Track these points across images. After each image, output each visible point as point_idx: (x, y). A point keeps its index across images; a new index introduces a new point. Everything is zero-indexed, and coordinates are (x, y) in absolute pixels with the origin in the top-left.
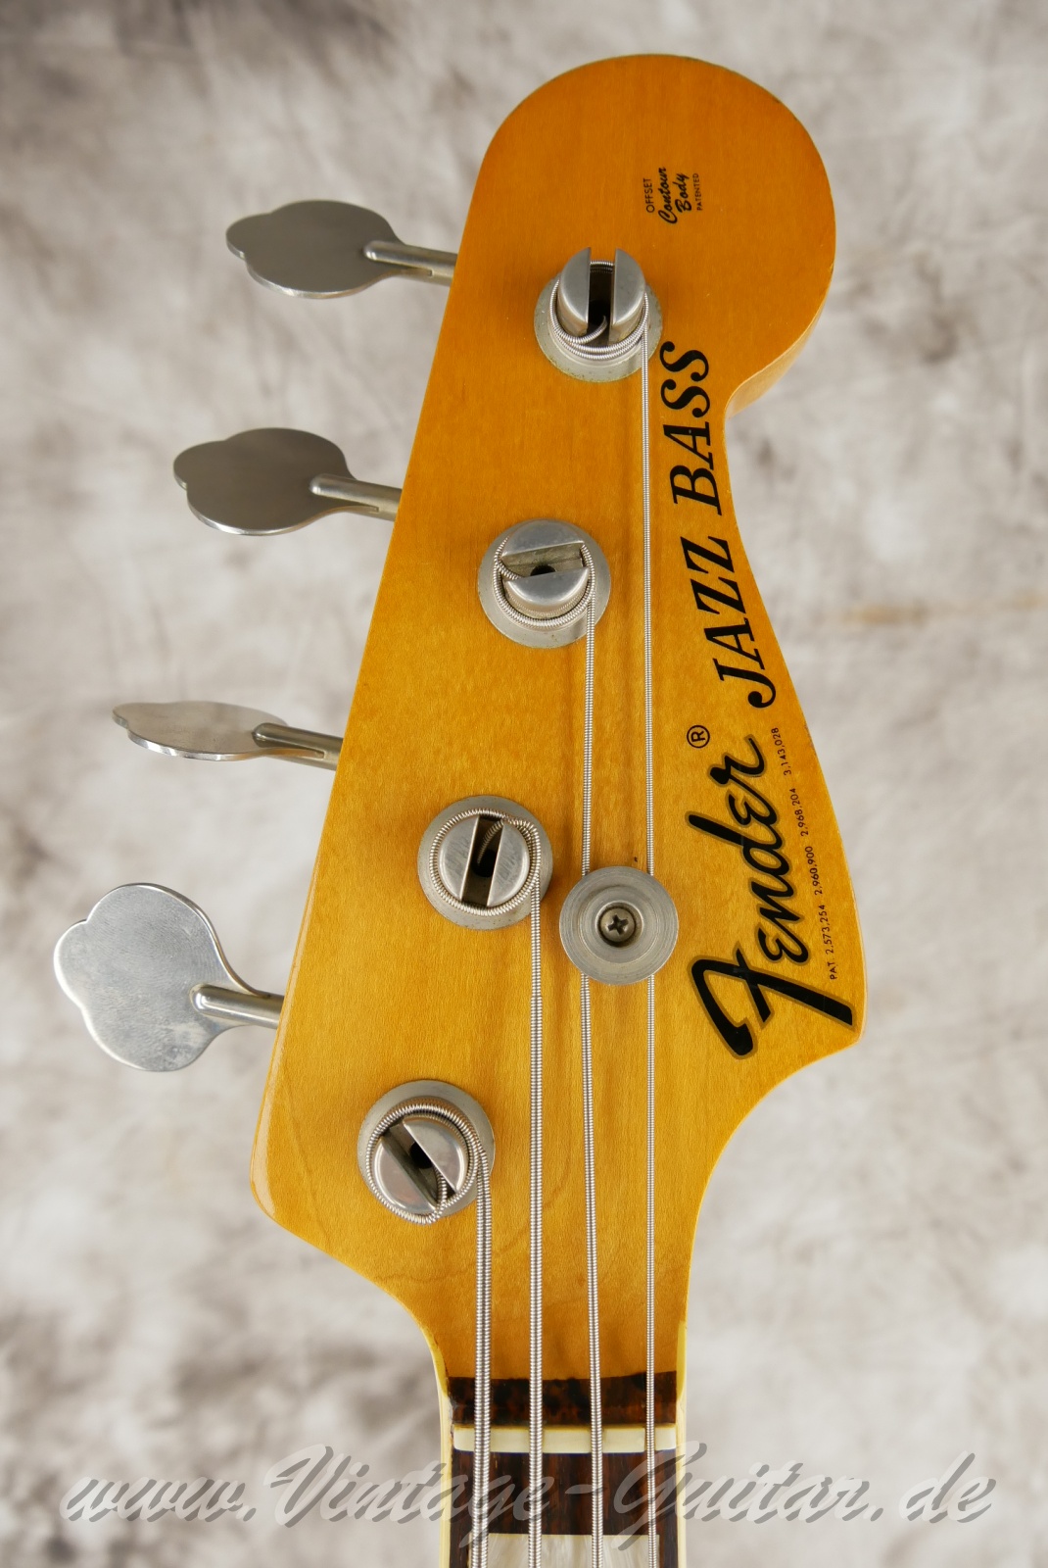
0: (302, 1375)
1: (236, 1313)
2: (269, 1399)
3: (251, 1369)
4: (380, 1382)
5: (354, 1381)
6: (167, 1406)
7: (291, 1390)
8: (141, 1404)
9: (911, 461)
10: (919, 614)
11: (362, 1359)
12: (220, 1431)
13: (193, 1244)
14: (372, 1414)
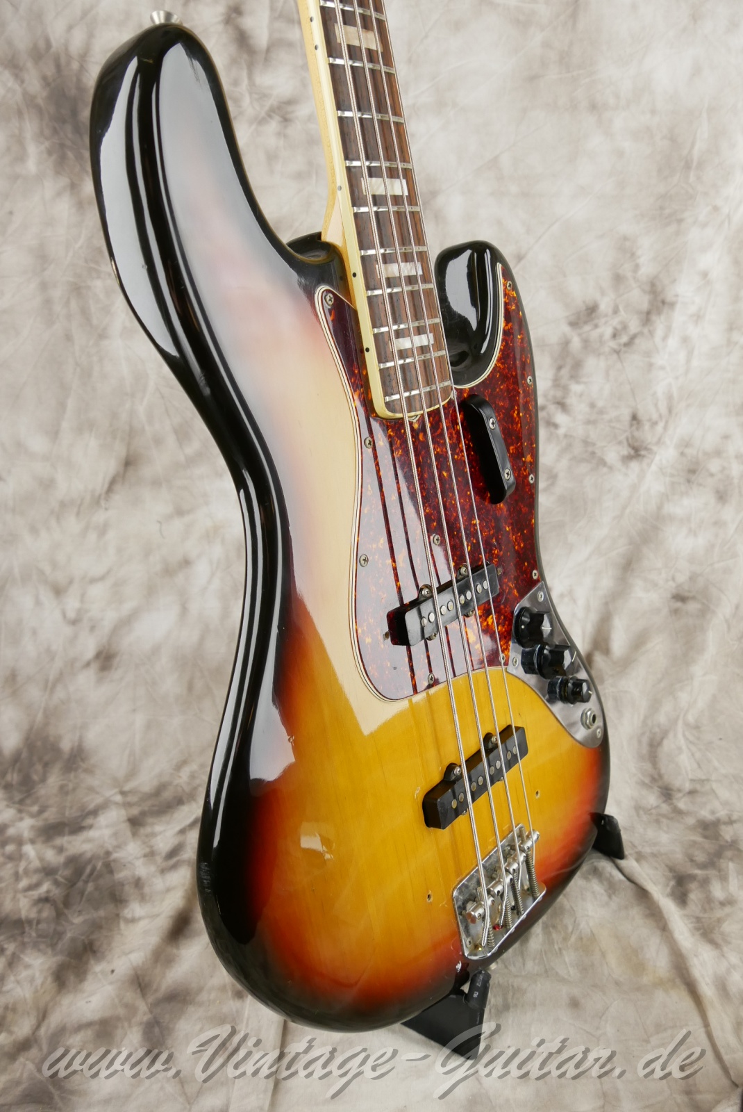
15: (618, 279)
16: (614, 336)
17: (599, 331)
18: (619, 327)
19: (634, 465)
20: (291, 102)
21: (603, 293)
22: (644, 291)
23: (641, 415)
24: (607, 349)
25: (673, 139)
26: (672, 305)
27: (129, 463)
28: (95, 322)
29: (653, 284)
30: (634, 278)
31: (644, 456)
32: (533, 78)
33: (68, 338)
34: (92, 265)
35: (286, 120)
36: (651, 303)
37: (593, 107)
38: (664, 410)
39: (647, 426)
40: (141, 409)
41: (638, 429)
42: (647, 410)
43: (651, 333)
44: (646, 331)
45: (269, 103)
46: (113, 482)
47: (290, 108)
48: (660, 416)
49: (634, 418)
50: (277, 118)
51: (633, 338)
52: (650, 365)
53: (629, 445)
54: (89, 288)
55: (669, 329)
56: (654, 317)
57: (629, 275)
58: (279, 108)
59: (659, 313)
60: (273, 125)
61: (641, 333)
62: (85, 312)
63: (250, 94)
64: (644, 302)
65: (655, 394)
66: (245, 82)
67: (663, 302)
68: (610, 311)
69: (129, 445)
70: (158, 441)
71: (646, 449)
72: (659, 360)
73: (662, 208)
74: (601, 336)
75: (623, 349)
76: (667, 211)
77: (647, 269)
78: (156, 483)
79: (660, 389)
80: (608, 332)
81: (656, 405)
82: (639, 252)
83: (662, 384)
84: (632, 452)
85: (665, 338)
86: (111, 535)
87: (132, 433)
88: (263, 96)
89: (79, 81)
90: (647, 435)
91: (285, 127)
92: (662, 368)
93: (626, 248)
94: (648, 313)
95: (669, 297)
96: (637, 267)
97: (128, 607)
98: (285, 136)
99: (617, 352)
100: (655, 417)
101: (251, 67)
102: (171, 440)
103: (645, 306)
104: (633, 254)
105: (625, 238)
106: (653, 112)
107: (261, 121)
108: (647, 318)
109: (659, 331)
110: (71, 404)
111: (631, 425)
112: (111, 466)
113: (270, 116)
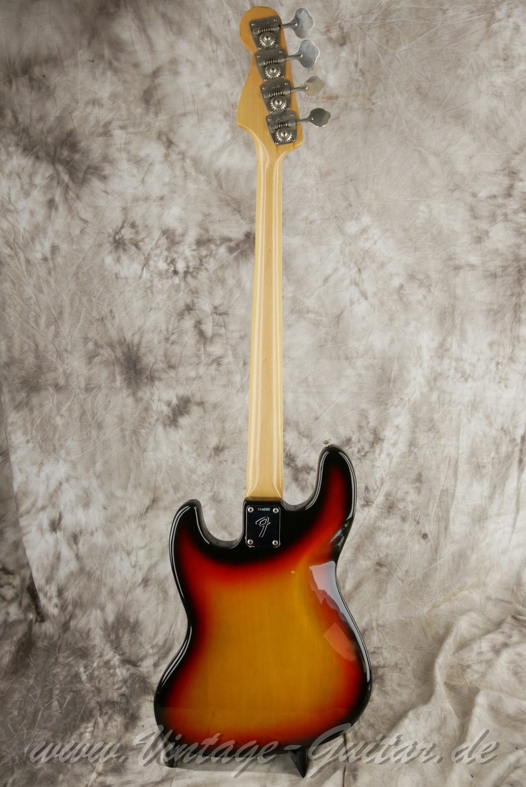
0: (218, 242)
1: (207, 230)
2: (212, 246)
3: (210, 241)
4: (232, 244)
5: (228, 244)
6: (194, 247)
7: (216, 245)
8: (190, 247)
9: (336, 66)
10: (337, 97)
11: (229, 240)
12: (204, 252)
13: (199, 217)
14: (231, 250)
15: (360, 427)
16: (358, 452)
17: (351, 449)
18: (360, 448)
19: (366, 509)
20: (220, 357)
21: (354, 434)
22: (371, 433)
23: (369, 487)
24: (355, 458)
25: (383, 369)
26: (383, 440)
27: (154, 501)
28: (142, 445)
29: (375, 431)
30: (367, 427)
31: (371, 505)
32: (321, 346)
33: (132, 450)
34: (141, 424)
35: (219, 364)
36: (374, 438)
37: (347, 358)
38: (379, 484)
39: (372, 492)
40: (159, 479)
41: (368, 493)
42: (372, 485)
43: (374, 452)
44: (372, 450)
45: (212, 358)
46: (148, 509)
47: (221, 360)
48: (378, 488)
49: (367, 488)
50: (215, 363)
51: (367, 453)
52: (374, 466)
53: (364, 500)
54: (139, 432)
55: (381, 450)
56: (375, 445)
57: (365, 426)
58: (216, 359)
59: (377, 444)
60: (214, 366)
61: (370, 451)
62: (138, 441)
63: (205, 354)
64: (371, 438)
65: (375, 478)
66: (203, 350)
67: (379, 439)
68: (357, 441)
69: (154, 493)
70: (166, 492)
71: (371, 502)
72: (377, 464)
73: (379, 398)
74: (353, 452)
75: (362, 458)
76: (381, 400)
77: (372, 424)
78: (165, 509)
79: (378, 476)
80: (356, 450)
81: (376, 483)
82: (369, 416)
83: (379, 474)
84: (365, 503)
85: (380, 454)
86: (147, 530)
87: (155, 489)
88: (210, 355)
89: (137, 354)
90: (371, 496)
91: (219, 367)
92: (379, 467)
93: (364, 414)
94: (373, 443)
95: (382, 437)
96: (368, 422)
97: (154, 560)
98: (219, 370)
99: (360, 459)
100: (375, 488)
101: (205, 344)
102: (171, 491)
103: (372, 440)
104: (367, 417)
105: (363, 410)
106: (374, 358)
107: (209, 365)
108: (372, 445)
109: (377, 452)
110: (132, 476)
111: (365, 491)
112: (147, 502)
113: (213, 363)
